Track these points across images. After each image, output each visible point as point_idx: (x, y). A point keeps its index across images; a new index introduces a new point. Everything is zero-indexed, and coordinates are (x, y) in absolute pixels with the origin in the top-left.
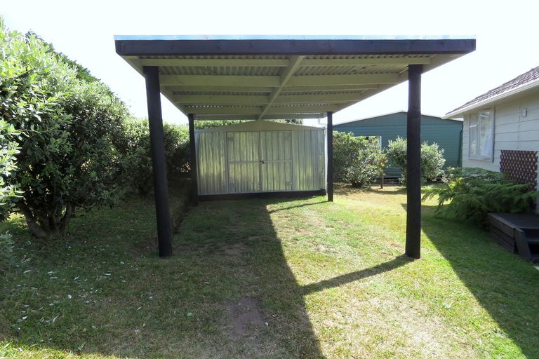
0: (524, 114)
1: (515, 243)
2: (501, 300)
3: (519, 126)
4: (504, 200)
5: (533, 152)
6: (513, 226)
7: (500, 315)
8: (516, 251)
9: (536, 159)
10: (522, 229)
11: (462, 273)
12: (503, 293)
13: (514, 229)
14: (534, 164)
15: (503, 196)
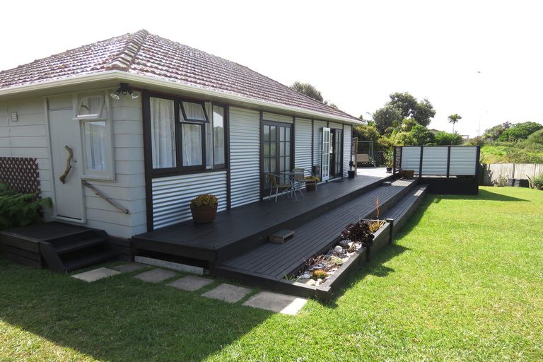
0: (15, 118)
1: (42, 257)
2: (72, 327)
3: (10, 130)
4: (11, 213)
5: (31, 159)
6: (36, 241)
7: (84, 344)
8: (44, 265)
9: (37, 166)
10: (46, 241)
11: (7, 315)
12: (67, 318)
13: (39, 243)
14: (35, 171)
15: (10, 208)
